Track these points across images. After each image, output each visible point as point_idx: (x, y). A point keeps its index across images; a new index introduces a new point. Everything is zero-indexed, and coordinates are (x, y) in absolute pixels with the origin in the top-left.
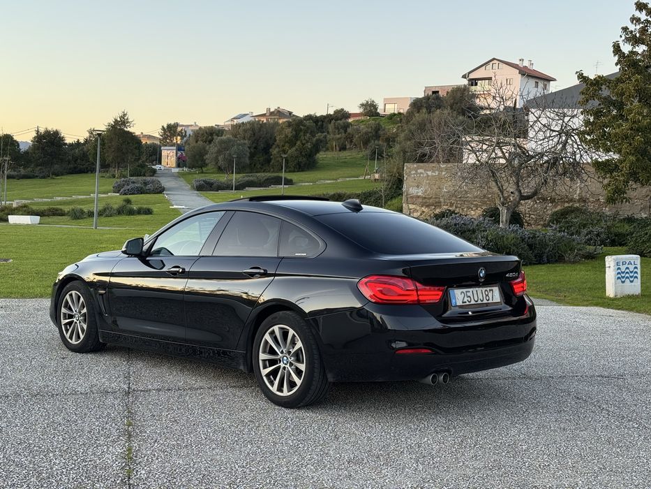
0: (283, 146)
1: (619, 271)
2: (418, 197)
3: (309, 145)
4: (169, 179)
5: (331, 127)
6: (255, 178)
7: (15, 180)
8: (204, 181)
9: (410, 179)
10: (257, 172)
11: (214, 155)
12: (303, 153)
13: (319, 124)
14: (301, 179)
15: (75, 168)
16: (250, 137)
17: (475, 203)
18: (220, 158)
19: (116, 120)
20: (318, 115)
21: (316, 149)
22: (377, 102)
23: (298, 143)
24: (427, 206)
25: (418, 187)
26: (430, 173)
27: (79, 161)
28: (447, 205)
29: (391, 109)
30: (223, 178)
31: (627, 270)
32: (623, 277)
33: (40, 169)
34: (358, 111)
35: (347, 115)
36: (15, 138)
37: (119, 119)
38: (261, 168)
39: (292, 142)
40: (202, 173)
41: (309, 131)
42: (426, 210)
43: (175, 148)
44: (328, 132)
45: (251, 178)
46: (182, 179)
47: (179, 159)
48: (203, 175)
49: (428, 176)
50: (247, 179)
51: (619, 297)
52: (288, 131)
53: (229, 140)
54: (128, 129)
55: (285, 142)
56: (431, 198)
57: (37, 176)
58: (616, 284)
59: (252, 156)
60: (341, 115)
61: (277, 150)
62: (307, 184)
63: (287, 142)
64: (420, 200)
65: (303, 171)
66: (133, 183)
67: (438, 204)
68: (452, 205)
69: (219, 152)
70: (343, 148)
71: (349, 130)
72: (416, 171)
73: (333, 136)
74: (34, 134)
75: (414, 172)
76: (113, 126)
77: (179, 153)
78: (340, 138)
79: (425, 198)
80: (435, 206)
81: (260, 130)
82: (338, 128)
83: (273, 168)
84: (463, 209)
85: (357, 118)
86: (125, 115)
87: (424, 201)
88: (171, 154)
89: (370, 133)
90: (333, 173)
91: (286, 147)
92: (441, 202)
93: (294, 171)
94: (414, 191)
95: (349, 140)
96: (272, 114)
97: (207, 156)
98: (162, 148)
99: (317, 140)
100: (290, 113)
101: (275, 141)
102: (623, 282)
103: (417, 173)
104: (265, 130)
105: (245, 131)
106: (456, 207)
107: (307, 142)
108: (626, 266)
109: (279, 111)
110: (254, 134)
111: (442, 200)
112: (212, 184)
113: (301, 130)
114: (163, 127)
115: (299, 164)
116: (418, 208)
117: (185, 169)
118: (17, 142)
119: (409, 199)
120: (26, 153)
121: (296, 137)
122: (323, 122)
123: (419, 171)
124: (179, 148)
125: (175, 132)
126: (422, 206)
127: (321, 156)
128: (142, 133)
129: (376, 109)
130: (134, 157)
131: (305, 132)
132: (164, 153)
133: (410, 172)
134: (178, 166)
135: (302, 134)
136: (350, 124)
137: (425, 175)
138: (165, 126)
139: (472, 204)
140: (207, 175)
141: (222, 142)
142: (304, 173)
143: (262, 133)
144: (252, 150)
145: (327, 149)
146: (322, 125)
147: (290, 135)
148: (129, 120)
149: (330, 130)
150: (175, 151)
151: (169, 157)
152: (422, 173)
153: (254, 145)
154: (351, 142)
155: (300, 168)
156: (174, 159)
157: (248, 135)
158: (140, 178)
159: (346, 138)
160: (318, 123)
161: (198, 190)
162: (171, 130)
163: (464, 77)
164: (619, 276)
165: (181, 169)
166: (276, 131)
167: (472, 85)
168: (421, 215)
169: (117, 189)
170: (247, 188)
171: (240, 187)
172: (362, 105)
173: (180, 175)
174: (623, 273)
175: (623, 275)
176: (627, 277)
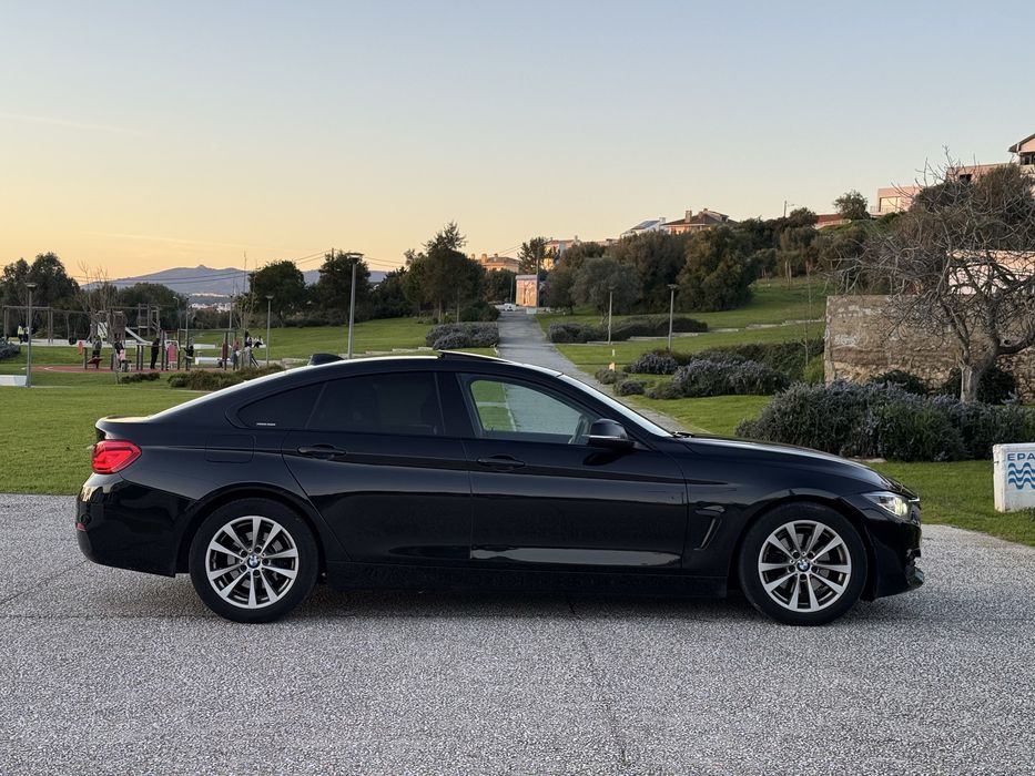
0: (697, 271)
1: (1013, 469)
2: (850, 350)
3: (738, 269)
4: (518, 324)
5: (783, 238)
6: (646, 322)
7: (296, 329)
8: (564, 327)
9: (837, 322)
10: (655, 313)
11: (584, 287)
12: (729, 282)
13: (767, 233)
14: (723, 322)
15: (385, 309)
16: (646, 257)
17: (943, 359)
18: (592, 291)
19: (440, 237)
20: (765, 219)
21: (752, 273)
22: (864, 195)
23: (721, 265)
24: (864, 365)
25: (848, 333)
26: (868, 311)
27: (390, 299)
28: (897, 363)
29: (891, 205)
30: (595, 323)
31: (1027, 468)
32: (1020, 480)
33: (335, 313)
34: (833, 210)
35: (814, 219)
36: (298, 267)
37: (444, 235)
38: (663, 307)
39: (710, 264)
40: (572, 314)
41: (739, 246)
42: (862, 371)
43: (536, 276)
44: (779, 247)
45: (640, 322)
46: (538, 324)
47: (541, 293)
48: (573, 317)
49: (865, 316)
50: (632, 323)
51: (1012, 510)
52: (705, 247)
53: (608, 263)
54: (458, 249)
55: (700, 265)
56: (871, 351)
57: (328, 323)
58: (1006, 490)
59: (648, 287)
60: (804, 218)
61: (687, 276)
62: (729, 330)
63: (704, 264)
64: (853, 356)
65: (728, 310)
66: (457, 331)
67: (882, 362)
68: (905, 363)
69: (591, 282)
70: (799, 272)
71: (814, 242)
72: (846, 308)
73: (786, 252)
74: (324, 261)
75: (842, 310)
76: (435, 246)
77: (542, 284)
78: (798, 256)
79: (861, 352)
80: (878, 365)
81: (661, 245)
82: (796, 241)
83: (681, 306)
84: (923, 370)
85: (832, 223)
86: (453, 228)
87: (859, 356)
88: (531, 286)
89: (846, 246)
90: (778, 312)
91: (702, 272)
92: (887, 358)
93: (714, 311)
94: (842, 341)
95: (811, 259)
96: (694, 219)
97: (573, 289)
98: (517, 277)
99: (753, 260)
100: (724, 218)
101: (685, 262)
102: (1020, 487)
103: (847, 312)
104: (669, 246)
105: (638, 248)
106: (912, 367)
107: (736, 263)
108: (1025, 461)
109: (706, 216)
110: (652, 253)
111: (888, 355)
112: (578, 331)
113: (726, 245)
114: (524, 244)
115: (722, 298)
116: (849, 368)
117: (548, 309)
118: (300, 273)
119: (835, 355)
120: (313, 287)
121: (718, 256)
122: (772, 230)
123: (851, 308)
124: (543, 276)
125: (543, 251)
126: (856, 365)
127: (763, 284)
128: (485, 255)
129: (864, 207)
130: (466, 292)
131: (733, 248)
132: (520, 285)
133: (836, 310)
134: (541, 303)
135: (728, 250)
136: (817, 232)
137: (861, 314)
138: (528, 244)
139: (939, 361)
140: (577, 317)
141: (596, 266)
142: (728, 313)
143: (664, 250)
144: (649, 278)
145: (775, 274)
146: (771, 235)
147: (708, 253)
148: (460, 236)
149: (782, 244)
150: (535, 282)
151: (527, 290)
152: (857, 312)
153: (652, 270)
154: (816, 261)
155: (724, 304)
156: (534, 294)
157: (642, 254)
158: (469, 324)
159: (808, 256)
160: (761, 233)
161: (554, 342)
162: (536, 249)
163: (1013, 150)
164: (1012, 477)
165: (543, 309)
166: (686, 246)
167: (1027, 163)
168: (854, 379)
169: (430, 342)
170: (632, 338)
171: (620, 336)
172: (840, 201)
173: (538, 318)
174: (1020, 472)
175: (1020, 476)
176: (1027, 480)
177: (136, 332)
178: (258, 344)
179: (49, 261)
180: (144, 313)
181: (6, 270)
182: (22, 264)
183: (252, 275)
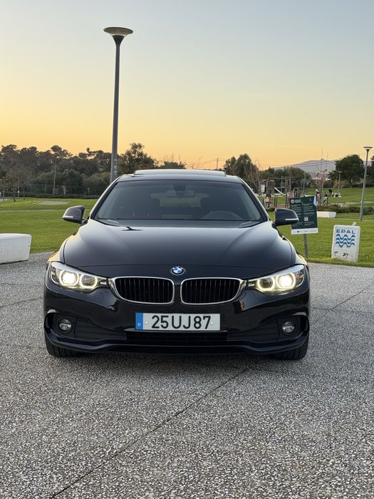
118: (362, 160)
174: (342, 239)
175: (342, 241)
176: (345, 243)
177: (280, 190)
178: (337, 196)
179: (245, 157)
180: (284, 181)
181: (227, 162)
182: (234, 159)
183: (337, 162)
